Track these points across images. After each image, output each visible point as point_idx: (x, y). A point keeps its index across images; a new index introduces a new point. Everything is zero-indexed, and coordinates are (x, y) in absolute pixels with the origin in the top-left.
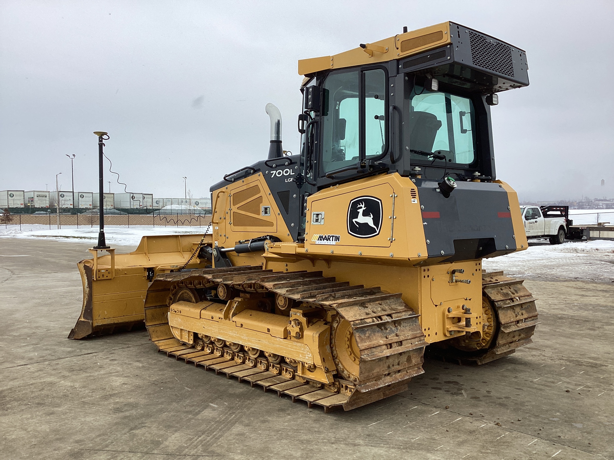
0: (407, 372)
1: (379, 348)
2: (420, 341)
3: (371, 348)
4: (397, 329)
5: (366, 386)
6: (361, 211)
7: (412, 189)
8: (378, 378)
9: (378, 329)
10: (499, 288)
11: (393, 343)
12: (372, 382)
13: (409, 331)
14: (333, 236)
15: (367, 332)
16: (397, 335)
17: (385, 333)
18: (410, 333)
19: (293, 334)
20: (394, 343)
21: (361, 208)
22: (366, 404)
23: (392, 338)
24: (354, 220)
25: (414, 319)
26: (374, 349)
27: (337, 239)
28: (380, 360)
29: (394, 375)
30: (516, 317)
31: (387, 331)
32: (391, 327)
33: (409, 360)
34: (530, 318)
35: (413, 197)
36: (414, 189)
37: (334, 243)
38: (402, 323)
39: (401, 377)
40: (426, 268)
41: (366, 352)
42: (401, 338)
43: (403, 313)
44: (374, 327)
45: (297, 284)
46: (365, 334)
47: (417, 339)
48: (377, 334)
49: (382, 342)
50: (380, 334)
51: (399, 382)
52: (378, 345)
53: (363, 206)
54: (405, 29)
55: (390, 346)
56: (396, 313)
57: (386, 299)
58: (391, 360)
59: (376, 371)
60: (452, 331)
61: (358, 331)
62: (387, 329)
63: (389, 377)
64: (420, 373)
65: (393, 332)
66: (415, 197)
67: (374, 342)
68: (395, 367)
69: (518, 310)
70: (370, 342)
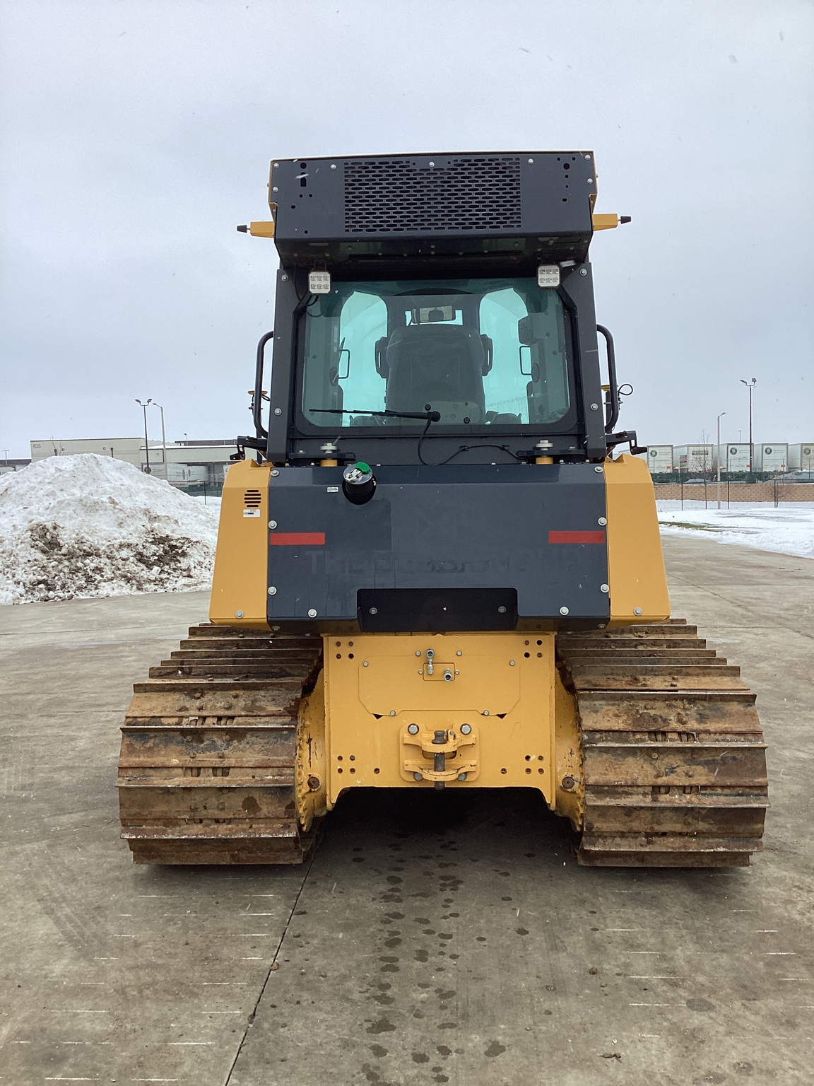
0: (251, 827)
1: (165, 772)
2: (279, 775)
3: (144, 768)
4: (228, 745)
5: (139, 830)
7: (248, 491)
8: (170, 822)
9: (180, 738)
11: (205, 768)
12: (157, 826)
13: (259, 753)
15: (152, 740)
16: (222, 757)
17: (194, 748)
18: (260, 757)
20: (208, 768)
22: (183, 863)
23: (209, 758)
25: (285, 732)
26: (152, 772)
28: (167, 791)
29: (216, 826)
30: (658, 776)
31: (202, 745)
32: (215, 739)
33: (250, 804)
34: (723, 787)
35: (248, 506)
36: (257, 491)
38: (248, 736)
39: (228, 832)
40: (344, 640)
41: (130, 772)
42: (226, 763)
43: (267, 719)
44: (172, 734)
45: (229, 644)
46: (143, 743)
47: (270, 770)
48: (172, 747)
49: (175, 761)
50: (180, 748)
51: (220, 840)
52: (160, 765)
55: (198, 771)
56: (246, 716)
58: (198, 797)
59: (160, 809)
60: (416, 772)
61: (132, 735)
62: (202, 742)
63: (200, 826)
64: (281, 836)
65: (215, 748)
66: (257, 506)
67: (158, 760)
68: (210, 811)
70: (149, 757)
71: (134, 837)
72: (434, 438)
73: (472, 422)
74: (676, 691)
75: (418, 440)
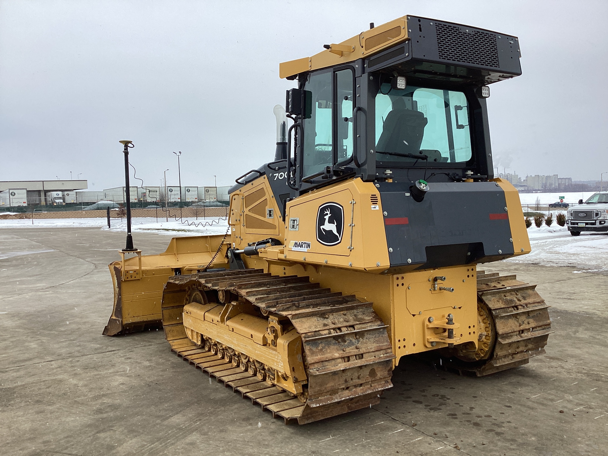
0: (371, 386)
1: (333, 362)
2: (386, 354)
3: (322, 362)
4: (359, 341)
5: (318, 400)
6: (327, 217)
7: (372, 195)
8: (334, 392)
9: (334, 341)
10: (503, 295)
11: (351, 356)
12: (326, 396)
13: (374, 343)
14: (305, 243)
15: (321, 345)
16: (357, 348)
17: (342, 346)
18: (375, 345)
19: (269, 341)
20: (353, 355)
21: (327, 214)
22: (325, 418)
23: (351, 350)
24: (321, 227)
25: (381, 330)
26: (326, 363)
27: (309, 246)
28: (335, 373)
29: (355, 389)
30: (520, 326)
31: (346, 343)
32: (351, 339)
33: (373, 373)
34: (539, 327)
35: (373, 204)
36: (375, 195)
37: (306, 250)
38: (365, 334)
39: (362, 391)
40: (400, 276)
41: (316, 366)
42: (361, 351)
43: (370, 324)
44: (329, 339)
45: (273, 291)
46: (317, 347)
47: (382, 352)
48: (332, 347)
49: (337, 355)
50: (335, 347)
51: (360, 396)
52: (331, 358)
53: (329, 213)
54: (372, 25)
55: (348, 359)
56: (360, 324)
57: (353, 309)
58: (349, 374)
59: (330, 385)
60: (433, 342)
61: (310, 344)
62: (345, 342)
63: (347, 391)
64: (387, 387)
65: (353, 344)
66: (377, 203)
67: (328, 356)
68: (354, 381)
69: (523, 318)
70: (323, 355)
71: (318, 405)
72: (422, 168)
73: (438, 161)
74: (506, 288)
75: (425, 169)
